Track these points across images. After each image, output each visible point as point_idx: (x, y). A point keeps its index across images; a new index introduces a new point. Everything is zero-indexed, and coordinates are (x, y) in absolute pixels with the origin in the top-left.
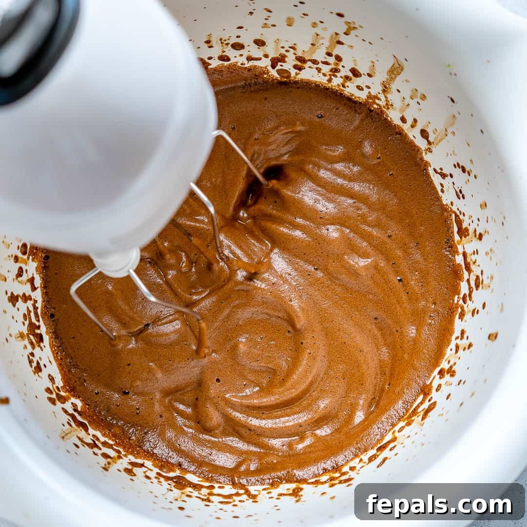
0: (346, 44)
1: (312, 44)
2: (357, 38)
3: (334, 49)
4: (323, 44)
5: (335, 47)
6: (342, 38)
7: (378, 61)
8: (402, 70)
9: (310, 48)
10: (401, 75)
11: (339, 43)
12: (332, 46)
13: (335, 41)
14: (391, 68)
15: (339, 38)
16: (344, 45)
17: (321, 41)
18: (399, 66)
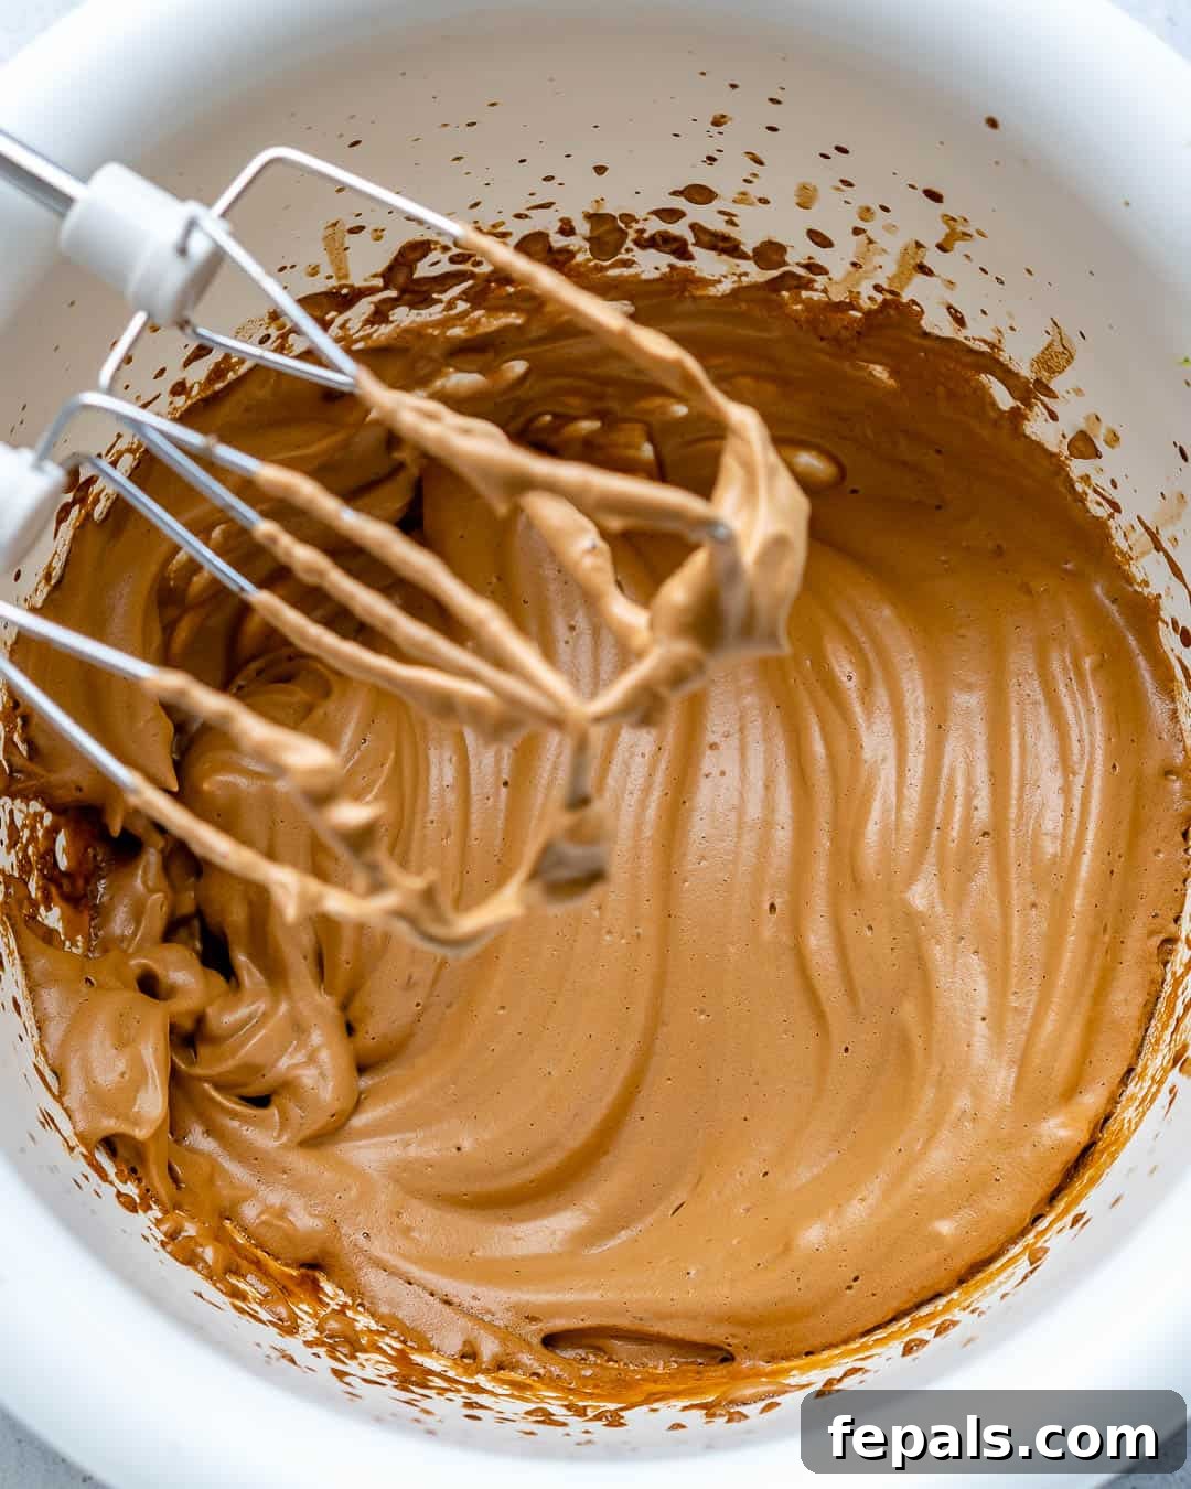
0: (939, 276)
1: (854, 264)
2: (967, 261)
3: (907, 284)
4: (881, 267)
5: (909, 279)
6: (932, 258)
7: (1012, 329)
8: (1069, 362)
9: (849, 273)
10: (1064, 374)
11: (923, 269)
12: (902, 277)
13: (912, 262)
14: (1043, 353)
15: (923, 258)
16: (934, 278)
17: (878, 260)
18: (1061, 349)
